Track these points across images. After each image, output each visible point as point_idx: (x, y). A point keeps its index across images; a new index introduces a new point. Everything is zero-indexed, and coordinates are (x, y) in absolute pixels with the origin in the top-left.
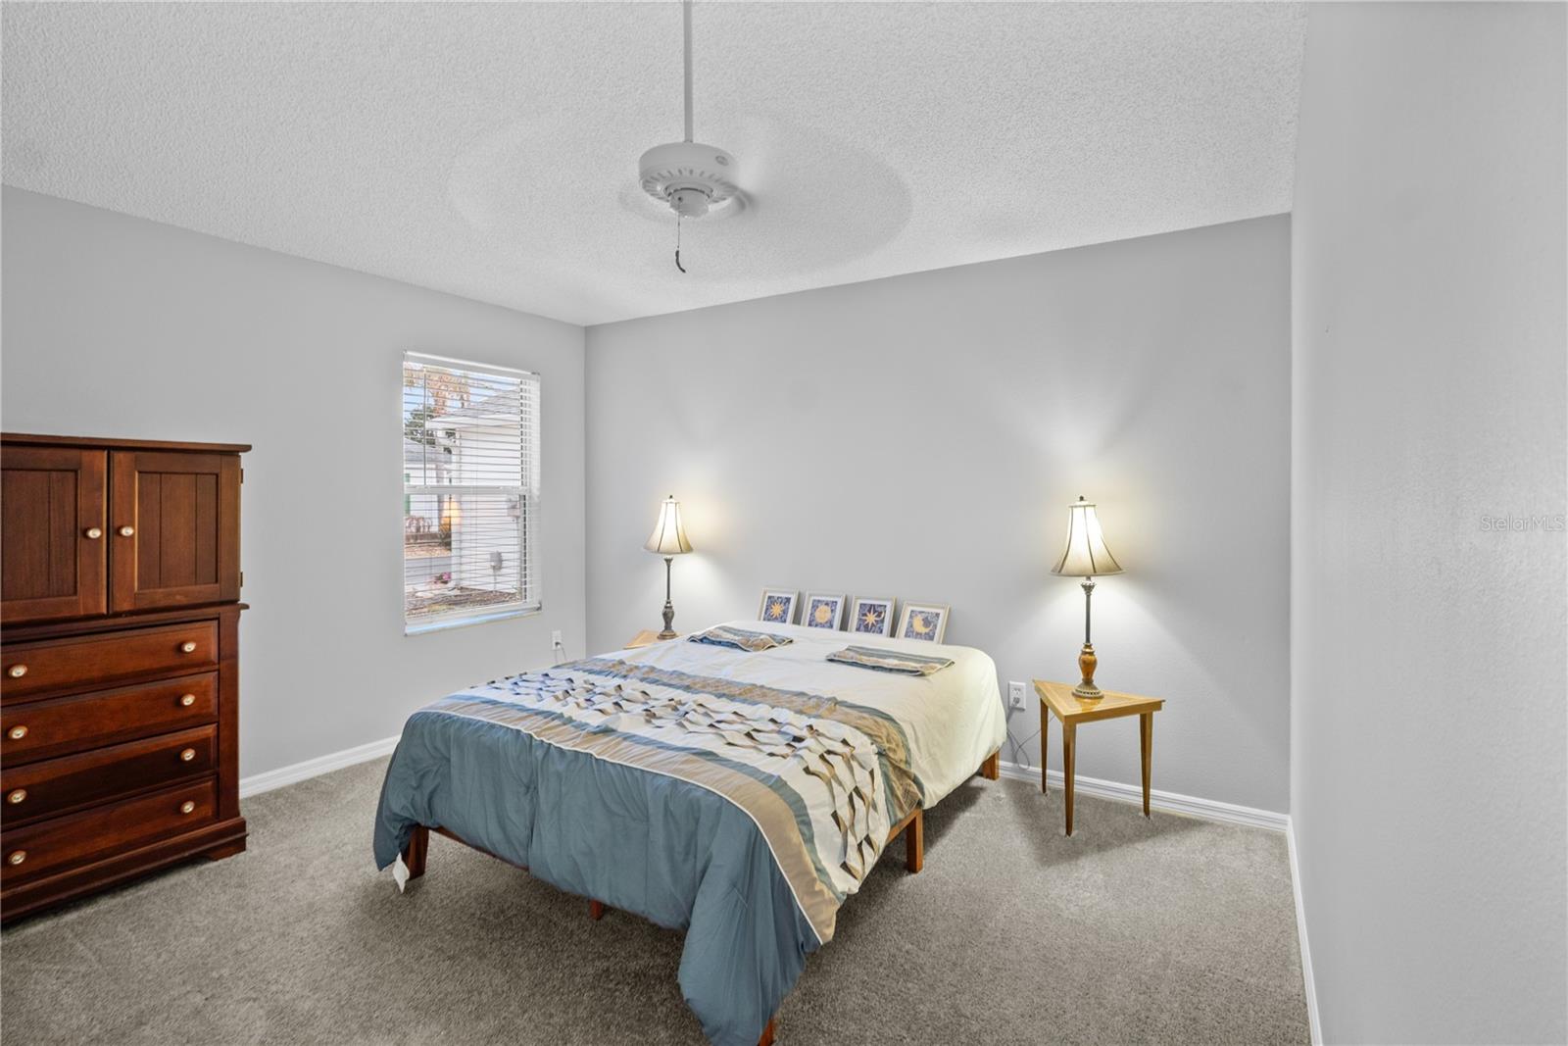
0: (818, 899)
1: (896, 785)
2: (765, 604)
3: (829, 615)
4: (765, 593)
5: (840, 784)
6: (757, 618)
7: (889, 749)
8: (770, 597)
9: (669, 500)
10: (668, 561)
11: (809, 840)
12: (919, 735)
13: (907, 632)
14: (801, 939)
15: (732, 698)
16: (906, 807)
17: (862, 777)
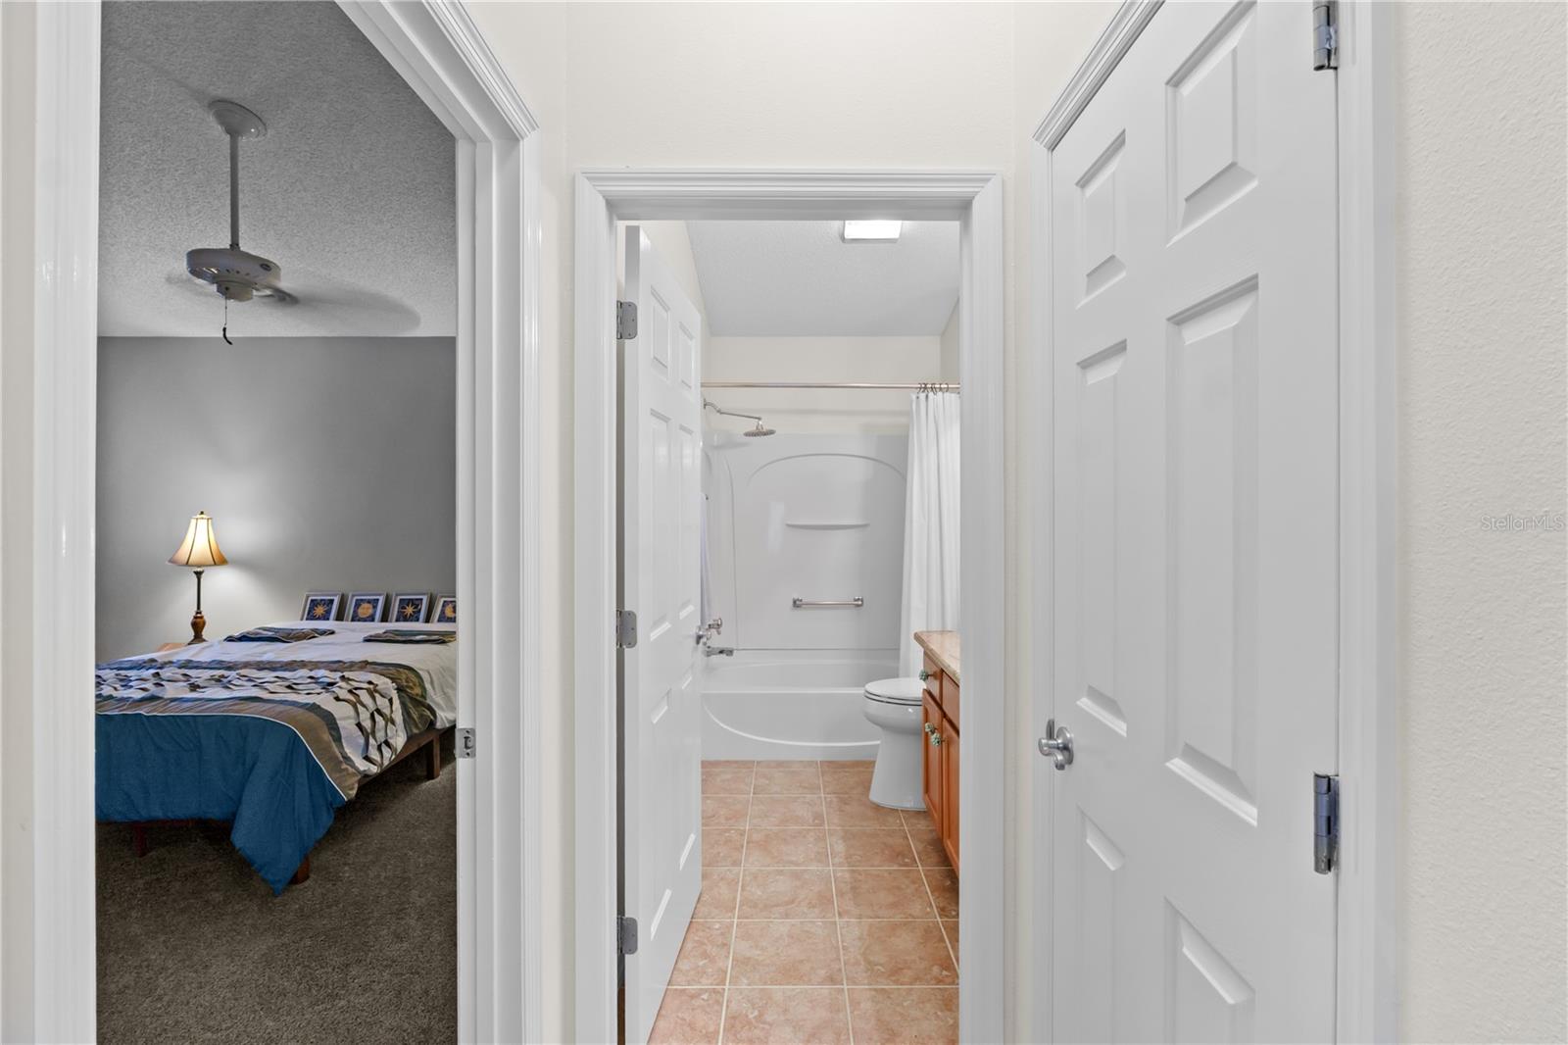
0: (345, 773)
1: (412, 711)
2: (308, 606)
3: (371, 611)
4: (308, 597)
5: (364, 706)
6: (300, 618)
7: (407, 686)
8: (312, 601)
9: (199, 516)
10: (199, 574)
11: (338, 739)
12: (435, 678)
13: (440, 617)
14: (330, 799)
15: (274, 669)
16: (420, 725)
17: (382, 703)
